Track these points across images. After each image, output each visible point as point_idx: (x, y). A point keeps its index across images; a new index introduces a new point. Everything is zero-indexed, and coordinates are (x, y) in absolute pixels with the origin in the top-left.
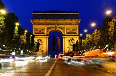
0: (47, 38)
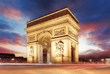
0: (37, 44)
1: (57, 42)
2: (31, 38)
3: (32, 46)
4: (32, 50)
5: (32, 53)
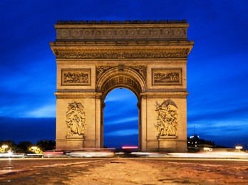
0: (96, 97)
1: (160, 101)
2: (71, 75)
4: (79, 115)
5: (80, 123)
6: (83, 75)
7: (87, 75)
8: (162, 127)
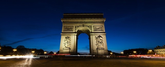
0: (75, 35)
2: (67, 28)
3: (68, 36)
4: (69, 41)
5: (69, 44)
6: (71, 28)
7: (72, 28)
8: (98, 45)
